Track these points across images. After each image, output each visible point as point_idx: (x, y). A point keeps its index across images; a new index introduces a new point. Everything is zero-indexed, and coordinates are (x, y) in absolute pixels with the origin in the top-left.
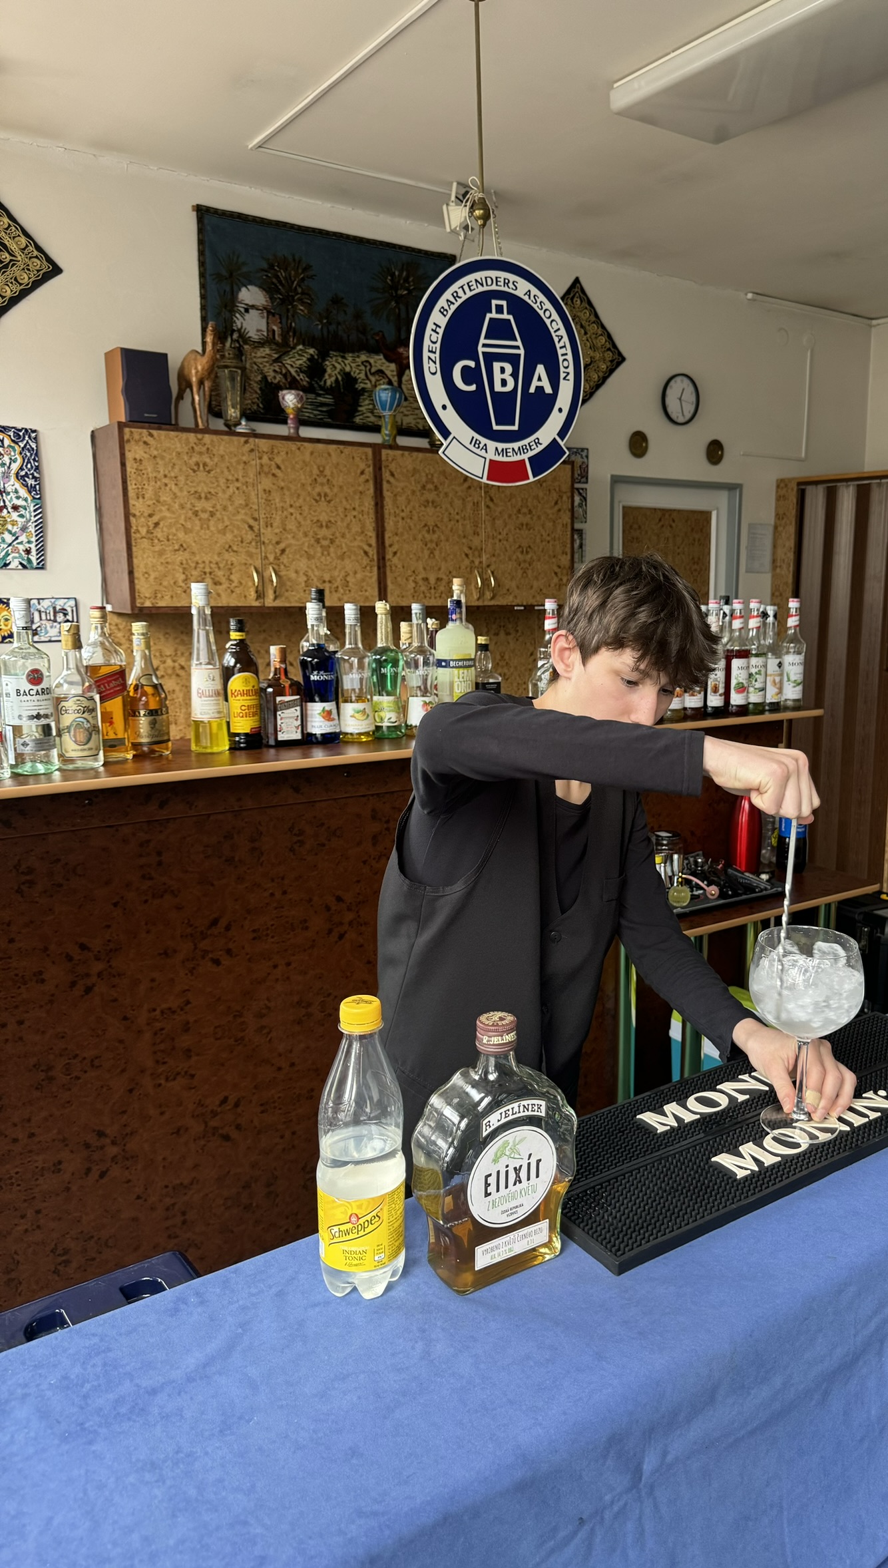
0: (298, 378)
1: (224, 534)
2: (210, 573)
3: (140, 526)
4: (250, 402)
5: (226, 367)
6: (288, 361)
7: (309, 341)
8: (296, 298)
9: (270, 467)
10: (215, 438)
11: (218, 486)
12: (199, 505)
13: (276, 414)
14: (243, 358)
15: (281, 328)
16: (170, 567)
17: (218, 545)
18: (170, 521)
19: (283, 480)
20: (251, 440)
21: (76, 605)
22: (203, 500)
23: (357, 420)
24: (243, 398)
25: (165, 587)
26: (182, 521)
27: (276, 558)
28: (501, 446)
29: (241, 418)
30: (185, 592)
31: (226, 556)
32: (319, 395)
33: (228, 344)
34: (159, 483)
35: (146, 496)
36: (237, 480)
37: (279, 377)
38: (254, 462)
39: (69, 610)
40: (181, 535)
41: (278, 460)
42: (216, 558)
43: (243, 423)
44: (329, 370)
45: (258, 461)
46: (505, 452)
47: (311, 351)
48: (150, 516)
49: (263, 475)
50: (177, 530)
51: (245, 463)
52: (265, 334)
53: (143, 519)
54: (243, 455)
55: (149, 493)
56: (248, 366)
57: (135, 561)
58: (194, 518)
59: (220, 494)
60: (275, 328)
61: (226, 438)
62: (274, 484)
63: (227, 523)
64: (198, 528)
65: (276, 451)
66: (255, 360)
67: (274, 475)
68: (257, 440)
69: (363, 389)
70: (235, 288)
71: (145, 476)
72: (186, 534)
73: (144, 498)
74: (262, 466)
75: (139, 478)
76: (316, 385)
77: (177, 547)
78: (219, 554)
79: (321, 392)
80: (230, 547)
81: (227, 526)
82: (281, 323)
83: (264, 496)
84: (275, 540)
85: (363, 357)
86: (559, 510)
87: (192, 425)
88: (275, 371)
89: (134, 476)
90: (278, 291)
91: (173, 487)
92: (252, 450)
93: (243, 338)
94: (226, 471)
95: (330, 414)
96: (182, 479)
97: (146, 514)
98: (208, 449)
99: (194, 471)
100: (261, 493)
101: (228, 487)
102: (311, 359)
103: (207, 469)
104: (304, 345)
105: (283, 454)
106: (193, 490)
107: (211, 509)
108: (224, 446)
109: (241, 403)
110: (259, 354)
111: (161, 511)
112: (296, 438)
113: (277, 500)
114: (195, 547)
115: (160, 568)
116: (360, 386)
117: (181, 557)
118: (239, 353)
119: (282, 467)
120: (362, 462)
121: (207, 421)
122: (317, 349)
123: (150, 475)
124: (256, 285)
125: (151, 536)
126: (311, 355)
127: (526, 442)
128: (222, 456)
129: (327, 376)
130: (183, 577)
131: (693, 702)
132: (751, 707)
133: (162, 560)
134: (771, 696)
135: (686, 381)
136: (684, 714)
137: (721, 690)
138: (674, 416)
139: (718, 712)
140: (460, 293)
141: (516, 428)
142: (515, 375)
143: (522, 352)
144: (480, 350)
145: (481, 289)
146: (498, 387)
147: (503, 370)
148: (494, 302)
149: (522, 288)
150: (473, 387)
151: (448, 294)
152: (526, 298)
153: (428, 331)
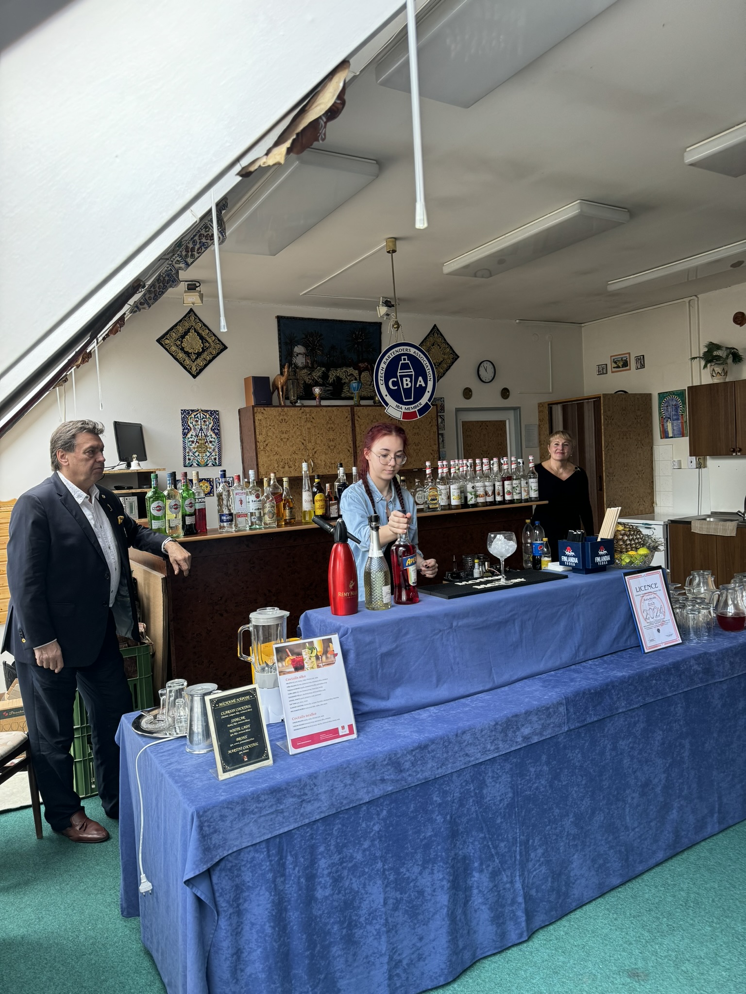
0: (319, 381)
1: (293, 447)
2: (288, 463)
3: (261, 446)
4: (300, 392)
6: (314, 374)
7: (321, 365)
8: (317, 348)
9: (310, 419)
10: (288, 408)
11: (290, 428)
12: (283, 436)
13: (312, 397)
15: (311, 361)
16: (271, 462)
17: (291, 451)
18: (272, 443)
19: (315, 423)
20: (302, 408)
22: (284, 434)
23: (343, 395)
24: (297, 391)
25: (270, 470)
26: (276, 443)
27: (313, 455)
28: (407, 407)
29: (297, 399)
31: (293, 456)
32: (327, 387)
34: (267, 428)
36: (297, 425)
38: (303, 417)
40: (276, 448)
41: (313, 415)
42: (290, 457)
43: (298, 401)
44: (331, 376)
45: (306, 417)
46: (408, 409)
47: (323, 369)
49: (307, 422)
50: (274, 447)
51: (300, 418)
52: (305, 364)
53: (261, 443)
54: (299, 415)
55: (264, 433)
56: (299, 378)
57: (259, 460)
58: (281, 441)
59: (291, 431)
60: (309, 361)
61: (293, 408)
62: (311, 425)
63: (294, 442)
64: (282, 445)
65: (312, 411)
66: (301, 375)
67: (312, 422)
68: (304, 408)
69: (345, 382)
70: (293, 347)
71: (262, 426)
72: (278, 448)
73: (261, 434)
74: (307, 419)
75: (259, 427)
76: (327, 384)
77: (274, 454)
78: (291, 455)
80: (295, 452)
81: (294, 444)
82: (311, 359)
83: (308, 431)
84: (314, 448)
85: (344, 369)
86: (432, 427)
87: (278, 405)
88: (310, 379)
90: (310, 346)
91: (273, 430)
92: (302, 412)
93: (296, 367)
94: (293, 422)
95: (331, 394)
96: (276, 426)
97: (263, 441)
98: (286, 413)
99: (281, 422)
100: (307, 429)
101: (294, 428)
102: (323, 372)
103: (286, 421)
105: (315, 412)
106: (280, 430)
107: (288, 437)
108: (292, 411)
109: (297, 393)
110: (303, 373)
111: (268, 439)
112: (320, 406)
113: (313, 432)
114: (281, 453)
115: (269, 462)
116: (343, 381)
117: (277, 457)
118: (296, 373)
119: (315, 418)
120: (347, 413)
121: (285, 402)
122: (325, 368)
123: (264, 425)
124: (301, 345)
125: (264, 449)
127: (416, 404)
128: (292, 416)
129: (330, 379)
130: (277, 466)
131: (490, 499)
132: (515, 501)
133: (269, 459)
134: (524, 496)
135: (489, 363)
136: (486, 504)
137: (501, 494)
138: (484, 380)
139: (500, 503)
140: (391, 356)
141: (412, 400)
142: (411, 381)
143: (413, 373)
144: (398, 374)
145: (398, 353)
146: (405, 386)
147: (407, 380)
148: (402, 357)
149: (412, 351)
150: (396, 388)
151: (386, 357)
152: (414, 354)
153: (380, 370)
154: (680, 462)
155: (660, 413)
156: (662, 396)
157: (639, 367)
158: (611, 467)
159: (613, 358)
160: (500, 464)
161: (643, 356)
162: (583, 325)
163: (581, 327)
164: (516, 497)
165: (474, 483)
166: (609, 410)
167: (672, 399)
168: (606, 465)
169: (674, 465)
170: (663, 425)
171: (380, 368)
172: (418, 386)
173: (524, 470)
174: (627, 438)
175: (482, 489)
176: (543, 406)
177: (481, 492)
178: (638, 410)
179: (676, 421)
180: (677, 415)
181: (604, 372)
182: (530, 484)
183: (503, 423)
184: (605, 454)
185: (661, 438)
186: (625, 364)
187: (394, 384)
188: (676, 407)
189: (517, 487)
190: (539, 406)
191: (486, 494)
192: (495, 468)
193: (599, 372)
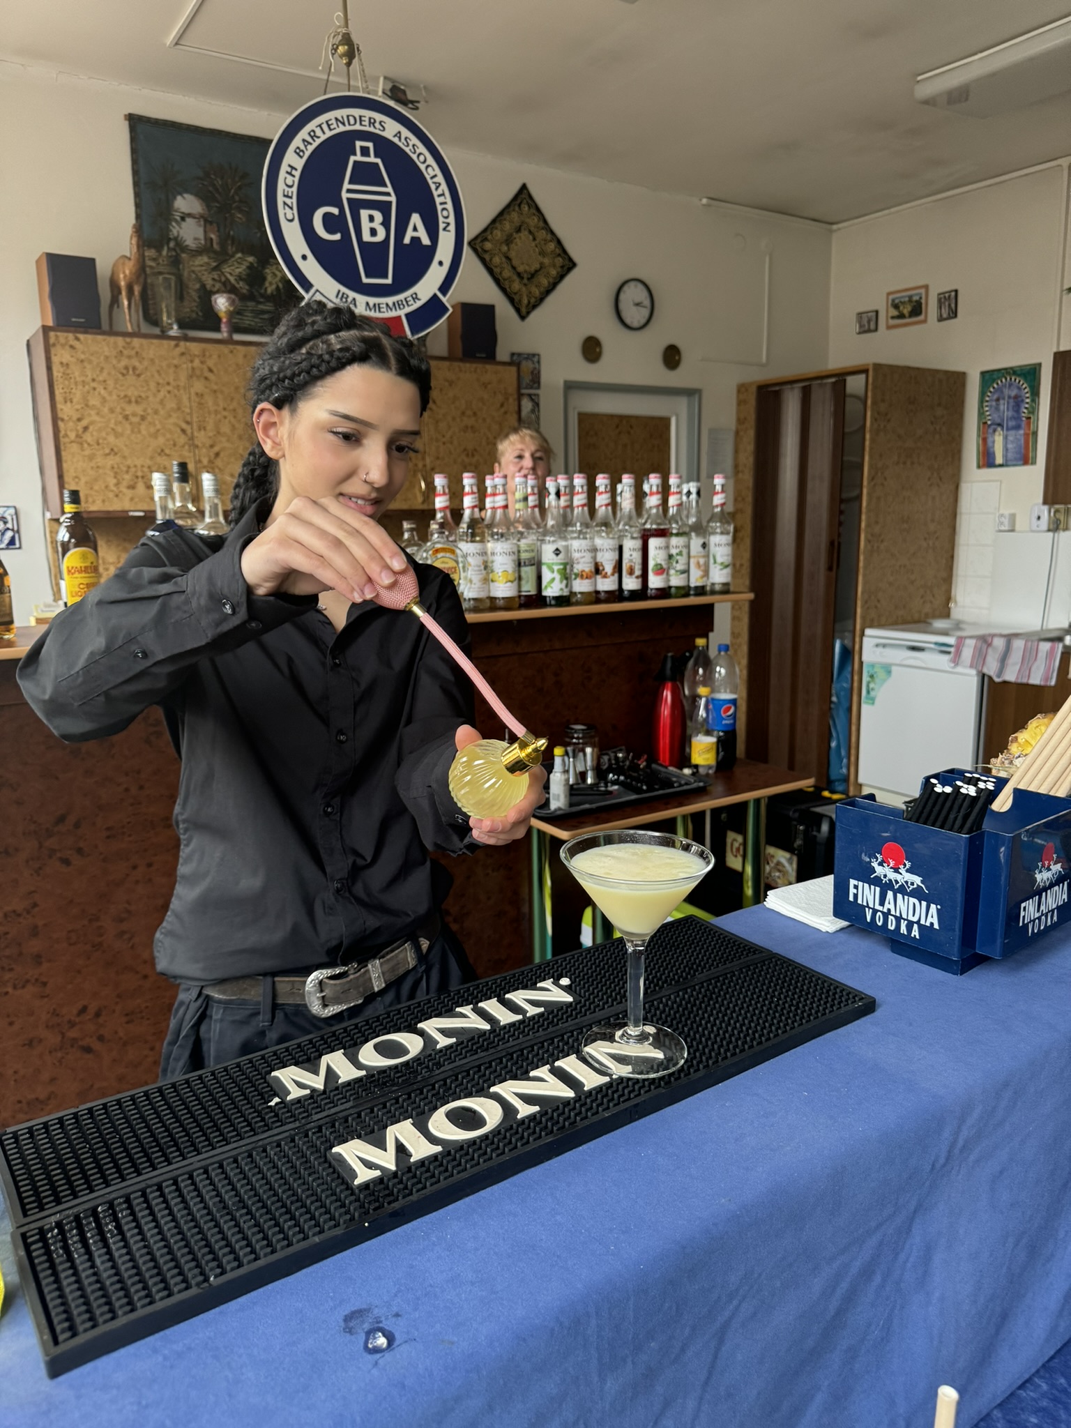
0: (237, 286)
1: (158, 438)
2: (143, 477)
3: (69, 430)
4: (188, 310)
5: (160, 273)
6: (227, 269)
7: (248, 249)
8: (234, 205)
9: (202, 370)
10: (144, 341)
11: (149, 389)
12: (129, 409)
13: (210, 320)
14: (181, 266)
15: (219, 236)
16: (101, 471)
17: (150, 449)
18: (99, 425)
19: (216, 384)
20: (182, 343)
21: (16, 513)
22: (133, 404)
24: (178, 306)
25: (97, 491)
26: (112, 425)
27: (211, 462)
28: (372, 300)
29: (175, 322)
30: (117, 496)
31: (158, 460)
32: (260, 303)
33: (165, 252)
34: (87, 387)
35: (75, 400)
36: (168, 384)
37: (218, 286)
38: (185, 366)
39: (9, 519)
40: (111, 439)
41: (210, 363)
42: (148, 462)
43: (175, 327)
44: (269, 278)
45: (190, 365)
46: (377, 307)
47: (251, 259)
48: (79, 420)
49: (195, 378)
50: (107, 434)
51: (176, 366)
52: (203, 242)
53: (71, 424)
54: (174, 358)
55: (78, 395)
56: (186, 274)
57: (65, 465)
58: (124, 421)
59: (151, 399)
60: (213, 236)
61: (155, 341)
62: (206, 387)
63: (159, 426)
64: (128, 432)
65: (207, 354)
66: (193, 268)
67: (206, 378)
68: (188, 344)
70: (170, 196)
71: (72, 380)
72: (116, 437)
73: (71, 402)
74: (193, 369)
75: (67, 382)
76: (256, 293)
77: (107, 451)
78: (152, 458)
79: (262, 300)
80: (162, 451)
81: (158, 430)
82: (218, 231)
83: (197, 400)
84: (208, 442)
86: (506, 413)
88: (214, 279)
89: (61, 380)
90: (215, 200)
91: (103, 392)
92: (183, 354)
93: (180, 246)
94: (156, 375)
96: (111, 383)
97: (75, 418)
98: (137, 353)
99: (123, 375)
100: (193, 397)
101: (159, 391)
102: (251, 267)
103: (137, 372)
104: (243, 253)
105: (215, 357)
106: (122, 394)
107: (142, 413)
108: (154, 349)
109: (177, 310)
110: (197, 263)
111: (90, 415)
112: (229, 341)
113: (210, 403)
114: (126, 452)
115: (91, 473)
117: (111, 461)
118: (176, 262)
119: (215, 370)
121: (139, 326)
122: (256, 257)
123: (78, 379)
124: (191, 194)
125: (79, 440)
126: (251, 263)
127: (401, 297)
128: (152, 360)
129: (267, 284)
130: (115, 481)
131: (606, 584)
132: (673, 590)
133: (93, 464)
134: (695, 580)
135: (640, 286)
136: (596, 597)
137: (638, 572)
138: (628, 321)
139: (635, 595)
140: (318, 132)
141: (389, 281)
142: (386, 224)
143: (393, 199)
144: (345, 195)
145: (342, 129)
146: (367, 237)
147: (371, 219)
148: (359, 144)
149: (391, 129)
150: (337, 237)
151: (303, 134)
152: (396, 140)
153: (282, 174)
154: (1013, 518)
155: (981, 414)
156: (988, 377)
157: (945, 316)
158: (877, 523)
159: (891, 297)
160: (640, 496)
161: (956, 291)
162: (835, 227)
163: (831, 231)
164: (676, 581)
165: (565, 539)
166: (883, 401)
167: (1010, 385)
168: (868, 518)
169: (1002, 523)
170: (985, 440)
171: (284, 168)
172: (407, 240)
173: (699, 512)
174: (912, 463)
175: (588, 557)
176: (747, 390)
177: (583, 564)
178: (939, 405)
179: (1012, 433)
180: (1017, 417)
181: (872, 326)
182: (713, 549)
183: (663, 423)
184: (869, 494)
185: (979, 467)
186: (917, 309)
187: (328, 221)
188: (1018, 401)
189: (680, 554)
190: (739, 391)
191: (598, 570)
192: (626, 501)
193: (861, 326)
